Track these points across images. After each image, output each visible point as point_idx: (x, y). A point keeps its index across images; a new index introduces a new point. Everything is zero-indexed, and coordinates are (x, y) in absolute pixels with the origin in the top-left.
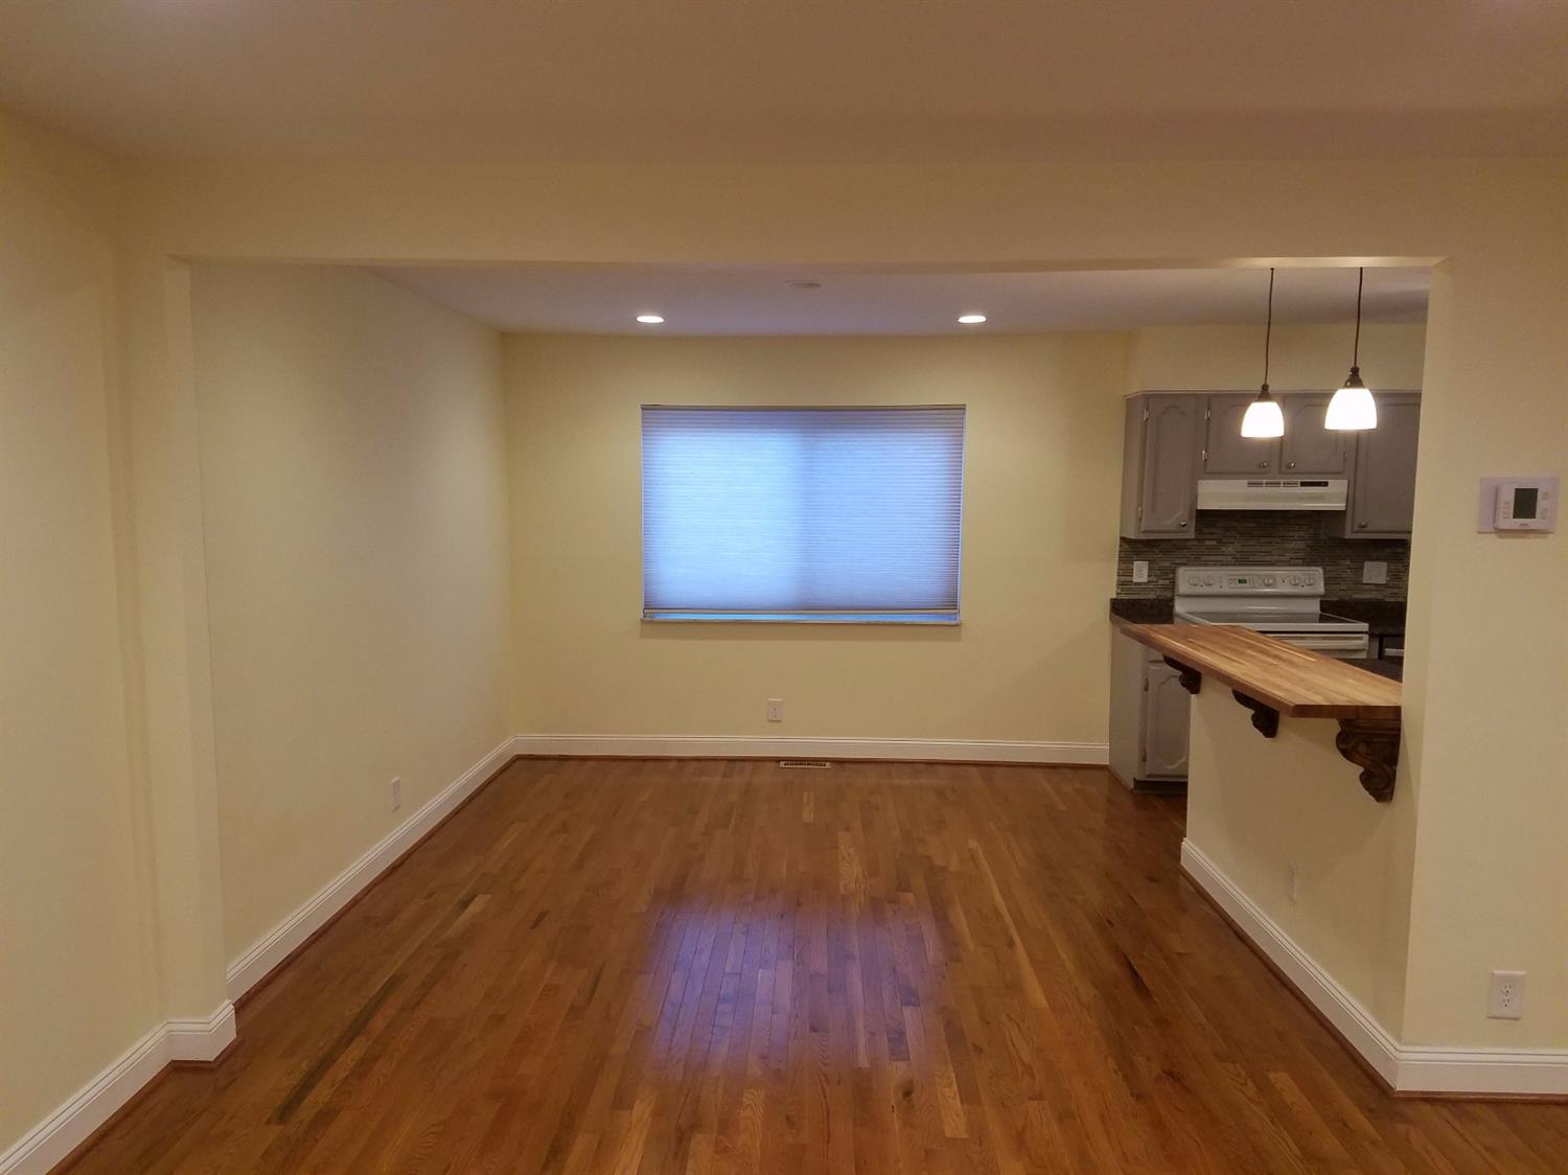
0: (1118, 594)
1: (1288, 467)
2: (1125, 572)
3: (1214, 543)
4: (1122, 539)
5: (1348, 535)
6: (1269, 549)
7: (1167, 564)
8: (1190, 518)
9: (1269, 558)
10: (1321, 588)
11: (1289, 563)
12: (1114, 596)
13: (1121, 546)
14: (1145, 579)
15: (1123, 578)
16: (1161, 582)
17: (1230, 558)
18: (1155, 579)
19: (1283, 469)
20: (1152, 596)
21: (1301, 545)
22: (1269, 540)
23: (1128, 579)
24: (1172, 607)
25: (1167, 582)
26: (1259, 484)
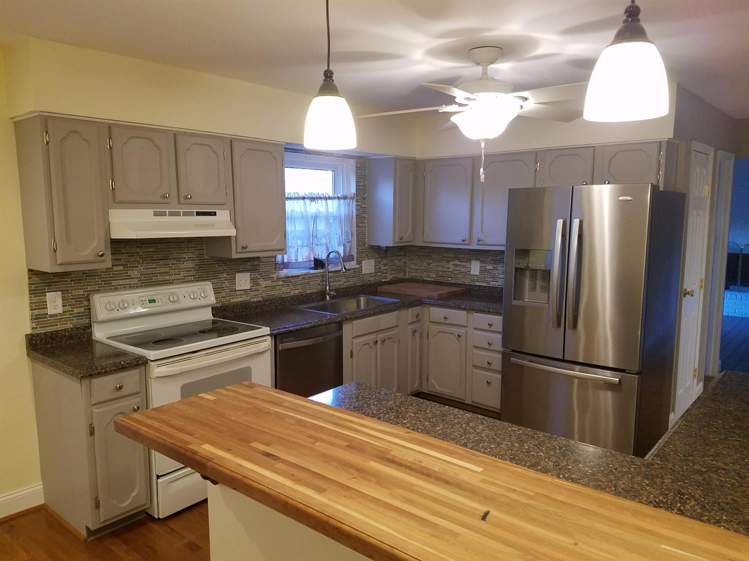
0: (33, 328)
1: (186, 198)
2: (37, 306)
3: (121, 268)
4: (30, 271)
5: (235, 256)
6: (167, 270)
7: (81, 292)
8: (106, 247)
9: (168, 278)
10: (212, 299)
11: (184, 281)
12: (29, 331)
13: (29, 278)
14: (59, 310)
15: (36, 312)
16: (76, 310)
17: (136, 281)
18: (68, 308)
19: (182, 200)
20: (69, 326)
21: (190, 264)
22: (166, 262)
23: (42, 311)
24: (91, 334)
25: (82, 310)
26: (163, 214)
